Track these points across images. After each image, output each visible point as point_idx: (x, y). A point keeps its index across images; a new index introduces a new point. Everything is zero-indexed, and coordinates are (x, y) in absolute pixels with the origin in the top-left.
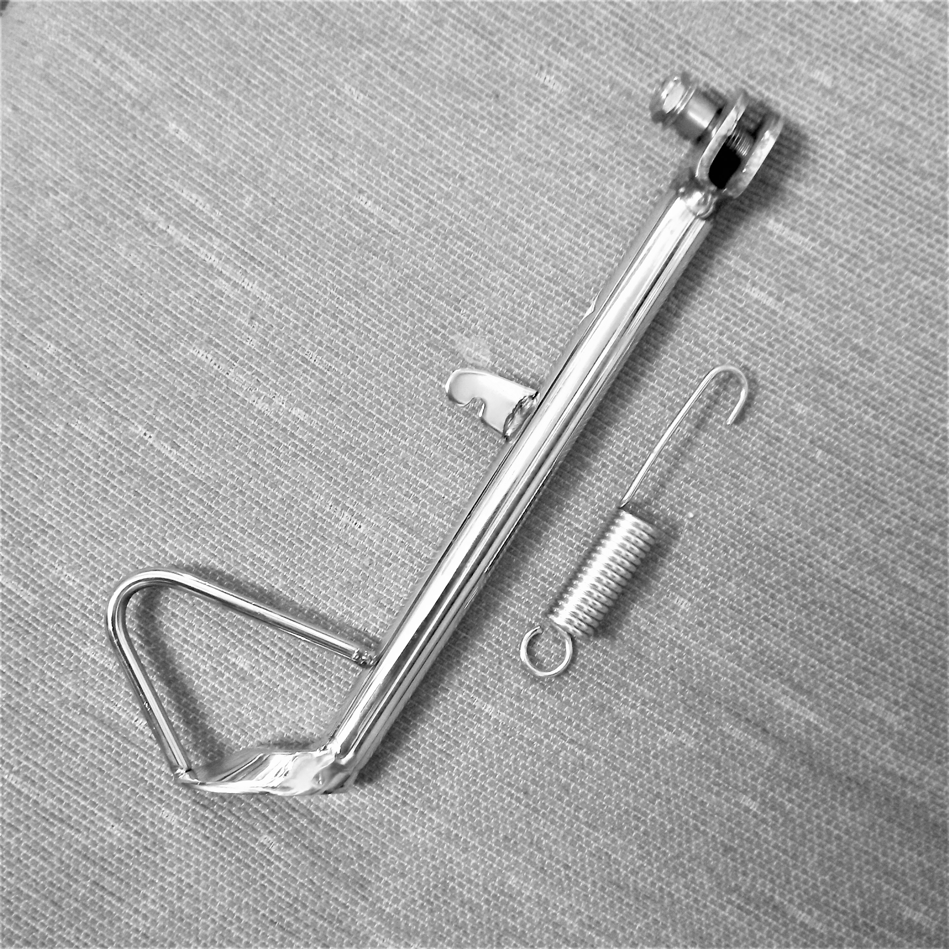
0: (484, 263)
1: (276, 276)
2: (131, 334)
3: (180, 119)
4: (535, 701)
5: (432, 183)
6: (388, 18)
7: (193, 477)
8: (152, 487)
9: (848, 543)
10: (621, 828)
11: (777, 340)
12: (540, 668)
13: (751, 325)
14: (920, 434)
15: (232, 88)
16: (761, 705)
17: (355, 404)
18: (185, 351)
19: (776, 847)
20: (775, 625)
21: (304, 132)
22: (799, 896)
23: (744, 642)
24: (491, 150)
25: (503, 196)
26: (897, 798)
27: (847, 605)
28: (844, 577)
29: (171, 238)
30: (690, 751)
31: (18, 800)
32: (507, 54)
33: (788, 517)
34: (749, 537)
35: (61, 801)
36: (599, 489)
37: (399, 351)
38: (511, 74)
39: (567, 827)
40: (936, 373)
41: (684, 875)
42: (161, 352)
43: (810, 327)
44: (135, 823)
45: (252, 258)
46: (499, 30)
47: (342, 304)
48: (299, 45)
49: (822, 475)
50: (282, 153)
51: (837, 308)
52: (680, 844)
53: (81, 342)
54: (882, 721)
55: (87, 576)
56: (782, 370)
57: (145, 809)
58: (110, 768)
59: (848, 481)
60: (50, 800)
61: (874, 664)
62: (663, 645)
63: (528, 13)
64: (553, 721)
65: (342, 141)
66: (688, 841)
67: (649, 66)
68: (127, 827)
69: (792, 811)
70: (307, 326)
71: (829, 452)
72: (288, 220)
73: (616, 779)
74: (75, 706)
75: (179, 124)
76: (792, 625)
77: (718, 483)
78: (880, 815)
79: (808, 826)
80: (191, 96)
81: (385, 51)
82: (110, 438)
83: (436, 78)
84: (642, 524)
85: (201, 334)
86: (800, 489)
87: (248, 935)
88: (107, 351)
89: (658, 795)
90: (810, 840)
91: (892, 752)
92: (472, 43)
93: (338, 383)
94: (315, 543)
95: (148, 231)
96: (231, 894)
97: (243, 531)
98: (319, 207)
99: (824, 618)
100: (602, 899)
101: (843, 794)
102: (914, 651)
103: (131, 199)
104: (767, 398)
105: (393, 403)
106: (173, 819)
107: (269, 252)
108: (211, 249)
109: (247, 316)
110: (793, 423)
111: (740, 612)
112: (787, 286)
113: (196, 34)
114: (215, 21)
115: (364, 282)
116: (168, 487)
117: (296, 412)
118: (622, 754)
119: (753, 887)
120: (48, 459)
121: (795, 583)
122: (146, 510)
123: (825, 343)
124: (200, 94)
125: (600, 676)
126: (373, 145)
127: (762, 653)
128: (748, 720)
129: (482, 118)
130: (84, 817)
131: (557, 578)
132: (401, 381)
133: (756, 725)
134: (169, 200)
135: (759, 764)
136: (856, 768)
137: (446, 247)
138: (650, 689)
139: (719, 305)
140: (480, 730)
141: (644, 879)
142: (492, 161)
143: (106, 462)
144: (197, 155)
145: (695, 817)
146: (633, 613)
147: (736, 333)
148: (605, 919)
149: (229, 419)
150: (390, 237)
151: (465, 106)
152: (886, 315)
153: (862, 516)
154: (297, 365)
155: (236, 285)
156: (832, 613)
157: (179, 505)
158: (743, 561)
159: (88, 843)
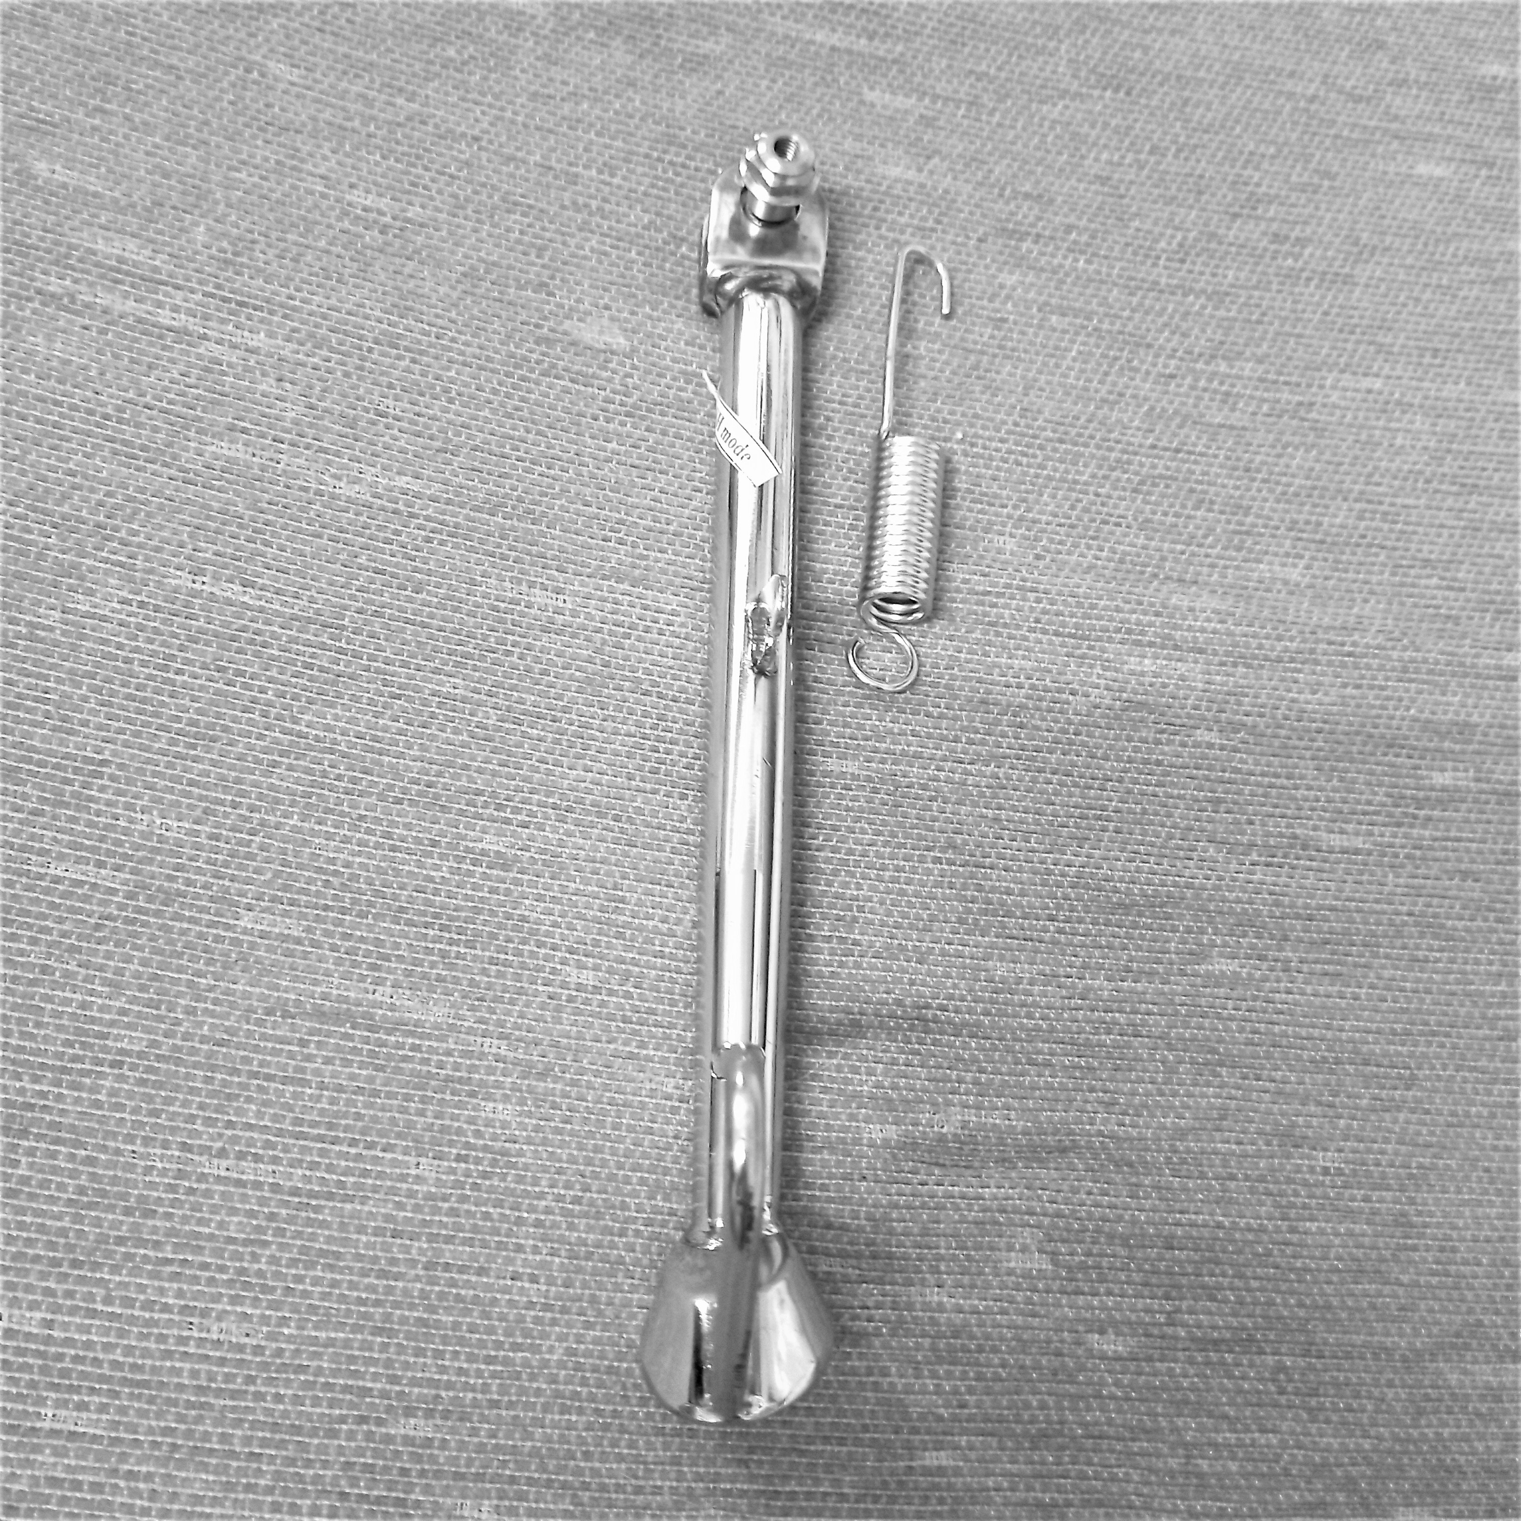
0: (557, 232)
1: (286, 316)
2: (106, 454)
3: (49, 156)
4: (902, 732)
5: (440, 154)
7: (296, 617)
8: (240, 650)
9: (1139, 405)
10: (1087, 838)
11: (942, 214)
14: (1142, 263)
15: (109, 102)
17: (478, 449)
18: (200, 452)
19: (1263, 774)
20: (1118, 525)
21: (239, 133)
22: (1321, 818)
23: (1096, 558)
24: (496, 97)
25: (539, 147)
27: (1178, 469)
28: (1157, 440)
29: (106, 309)
30: (1111, 708)
31: (244, 1197)
33: (1062, 401)
34: (1035, 437)
35: (316, 1165)
36: (838, 449)
37: (502, 363)
42: (165, 464)
43: (968, 189)
44: (451, 1144)
45: (241, 304)
47: (396, 325)
49: (1072, 342)
50: (219, 165)
51: (985, 162)
52: (1162, 825)
53: (31, 486)
55: (197, 814)
57: (455, 1117)
59: (1101, 338)
60: (298, 1172)
62: (1013, 597)
64: (938, 747)
65: (296, 131)
66: (1169, 815)
68: (441, 1156)
69: (1256, 724)
70: (361, 368)
71: (1063, 314)
72: (268, 245)
73: (1049, 782)
75: (51, 161)
76: (1135, 518)
77: (967, 391)
80: (53, 124)
82: (142, 605)
83: (382, 31)
85: (213, 422)
86: (1057, 366)
88: (79, 488)
89: (1106, 778)
90: (1294, 748)
91: (1315, 608)
93: (440, 429)
94: (515, 644)
95: (67, 310)
96: (642, 1182)
97: (405, 665)
98: (304, 219)
99: (1162, 495)
100: (1114, 935)
102: (1272, 491)
104: (968, 280)
105: (528, 431)
106: (504, 1112)
107: (262, 289)
108: (175, 309)
109: (271, 381)
110: (1009, 296)
111: (1072, 526)
112: (920, 155)
114: (45, 27)
116: (264, 644)
117: (402, 482)
118: (1038, 749)
119: (1268, 833)
120: (54, 667)
121: (1111, 468)
122: (246, 686)
123: (994, 201)
124: (66, 118)
125: (961, 668)
126: (341, 127)
128: (1152, 643)
129: (466, 63)
131: (846, 573)
132: (523, 400)
134: (80, 260)
135: (1192, 688)
140: (855, 799)
142: (503, 109)
143: (150, 641)
144: (96, 195)
145: (1159, 783)
148: (1132, 959)
149: (310, 521)
152: (1038, 154)
154: (373, 422)
155: (234, 346)
156: (1167, 486)
157: (293, 662)
158: (1042, 467)
159: (389, 1209)
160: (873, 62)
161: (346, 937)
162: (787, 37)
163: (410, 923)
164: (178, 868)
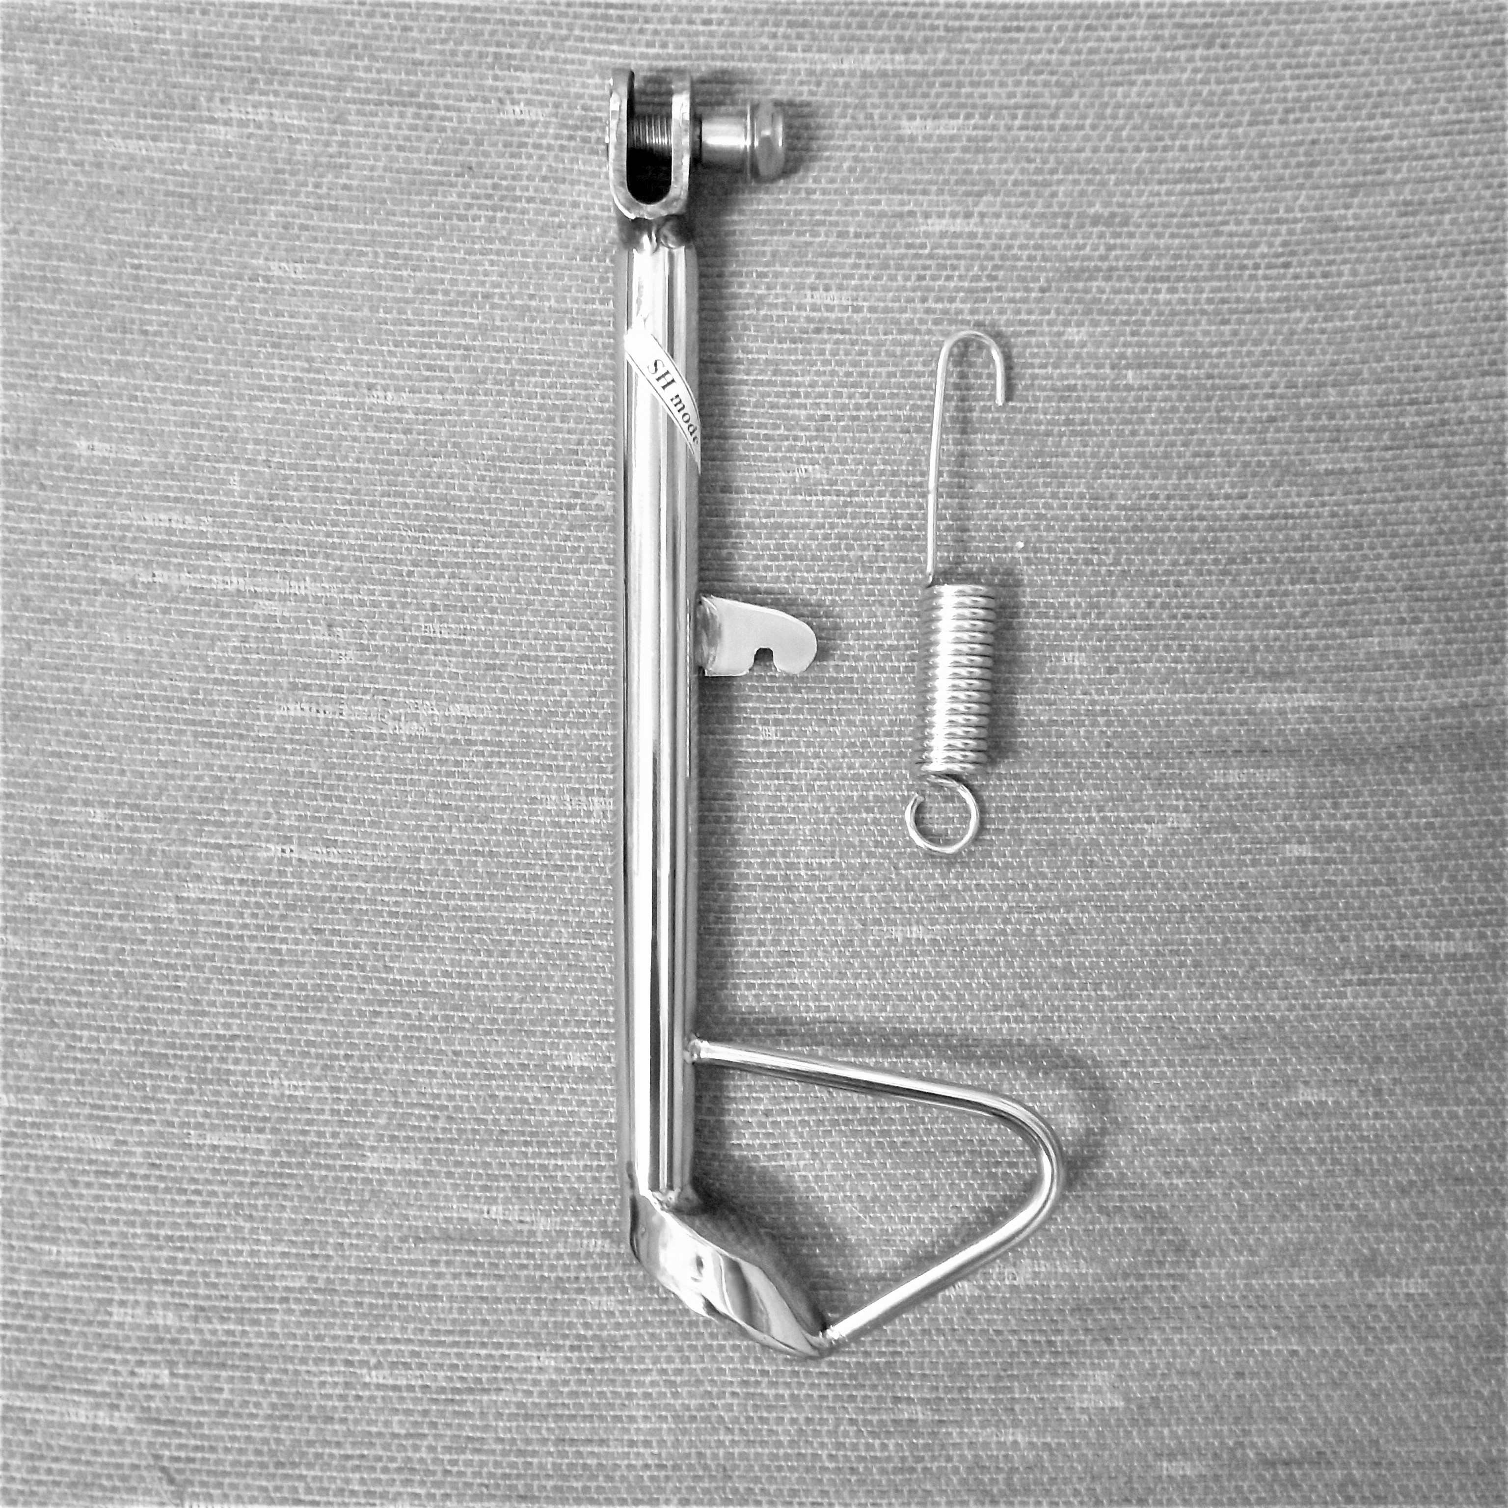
0: (579, 386)
1: (327, 556)
2: (189, 738)
3: (87, 431)
4: (967, 888)
5: (453, 325)
6: (273, 150)
7: (376, 869)
8: (333, 911)
9: (1230, 465)
10: (1163, 977)
11: (996, 268)
12: (948, 843)
13: (954, 268)
14: (1237, 278)
15: (129, 353)
16: (1242, 723)
17: (524, 658)
18: (270, 718)
19: (1361, 883)
20: (1202, 617)
21: (255, 355)
22: (1425, 925)
23: (1176, 660)
24: (504, 240)
25: (553, 288)
26: (1471, 735)
27: (1273, 539)
28: (1249, 507)
29: (165, 587)
30: (1190, 832)
31: (402, 1399)
32: (448, 108)
33: (1138, 477)
34: (1106, 529)
35: (454, 1367)
36: (890, 581)
37: (538, 559)
38: (469, 131)
39: (1096, 1016)
40: (1213, 192)
41: (1273, 986)
42: (241, 737)
43: (1026, 227)
44: (565, 1337)
45: (284, 552)
46: (419, 85)
47: (431, 542)
48: (181, 249)
49: (1151, 399)
50: (241, 397)
51: (1047, 184)
52: (1245, 952)
53: (131, 785)
54: (1398, 655)
55: (317, 1071)
56: (1024, 300)
57: (566, 1313)
58: (493, 1289)
59: (1187, 388)
60: (441, 1374)
61: (1347, 591)
62: (1081, 724)
63: (443, 41)
64: (1004, 899)
65: (309, 338)
66: (1253, 942)
67: (634, 20)
68: (557, 1348)
69: (1355, 828)
71: (1140, 367)
72: (300, 478)
73: (1122, 921)
74: (404, 1240)
75: (89, 437)
76: (1222, 605)
77: (1030, 486)
78: (1463, 769)
79: (1385, 835)
80: (85, 394)
81: (295, 194)
82: (242, 882)
83: (380, 190)
84: (968, 588)
85: (278, 685)
86: (1134, 433)
87: (788, 1385)
88: (172, 777)
89: (1184, 909)
90: (1399, 849)
91: (1432, 683)
92: (395, 120)
93: (487, 645)
94: (579, 858)
95: (132, 595)
97: (479, 897)
98: (329, 437)
99: (1254, 573)
100: (1191, 1075)
101: (1404, 771)
102: (1387, 545)
103: (85, 567)
104: (1027, 345)
105: (570, 627)
106: (608, 1303)
107: (301, 532)
108: (226, 571)
109: (323, 628)
110: (1078, 356)
111: (1149, 627)
112: (968, 194)
113: (40, 311)
114: (56, 280)
115: (442, 498)
116: (353, 900)
117: (456, 710)
118: (1110, 887)
119: (1364, 949)
120: (179, 955)
121: (1195, 551)
122: (342, 944)
123: (1058, 236)
124: (94, 384)
125: (1027, 809)
126: (351, 319)
127: (1206, 660)
128: (1237, 752)
129: (469, 206)
130: (496, 1369)
131: (904, 723)
132: (564, 594)
133: (1251, 751)
134: (134, 540)
135: (1283, 796)
136: (1399, 729)
137: (518, 394)
138: (1097, 788)
139: (899, 267)
140: (921, 965)
141: (1227, 1020)
142: (512, 253)
143: (254, 916)
144: (135, 463)
145: (1244, 908)
146: (1022, 707)
147: (942, 289)
148: (1210, 1098)
149: (377, 769)
150: (442, 423)
151: (439, 205)
152: (1112, 156)
153: (1227, 420)
154: (422, 652)
155: (284, 598)
156: (1261, 561)
157: (380, 913)
158: (1116, 563)
159: (520, 1397)
160: (911, 80)
161: (458, 1164)
162: (811, 73)
163: (512, 1144)
164: (310, 1122)
